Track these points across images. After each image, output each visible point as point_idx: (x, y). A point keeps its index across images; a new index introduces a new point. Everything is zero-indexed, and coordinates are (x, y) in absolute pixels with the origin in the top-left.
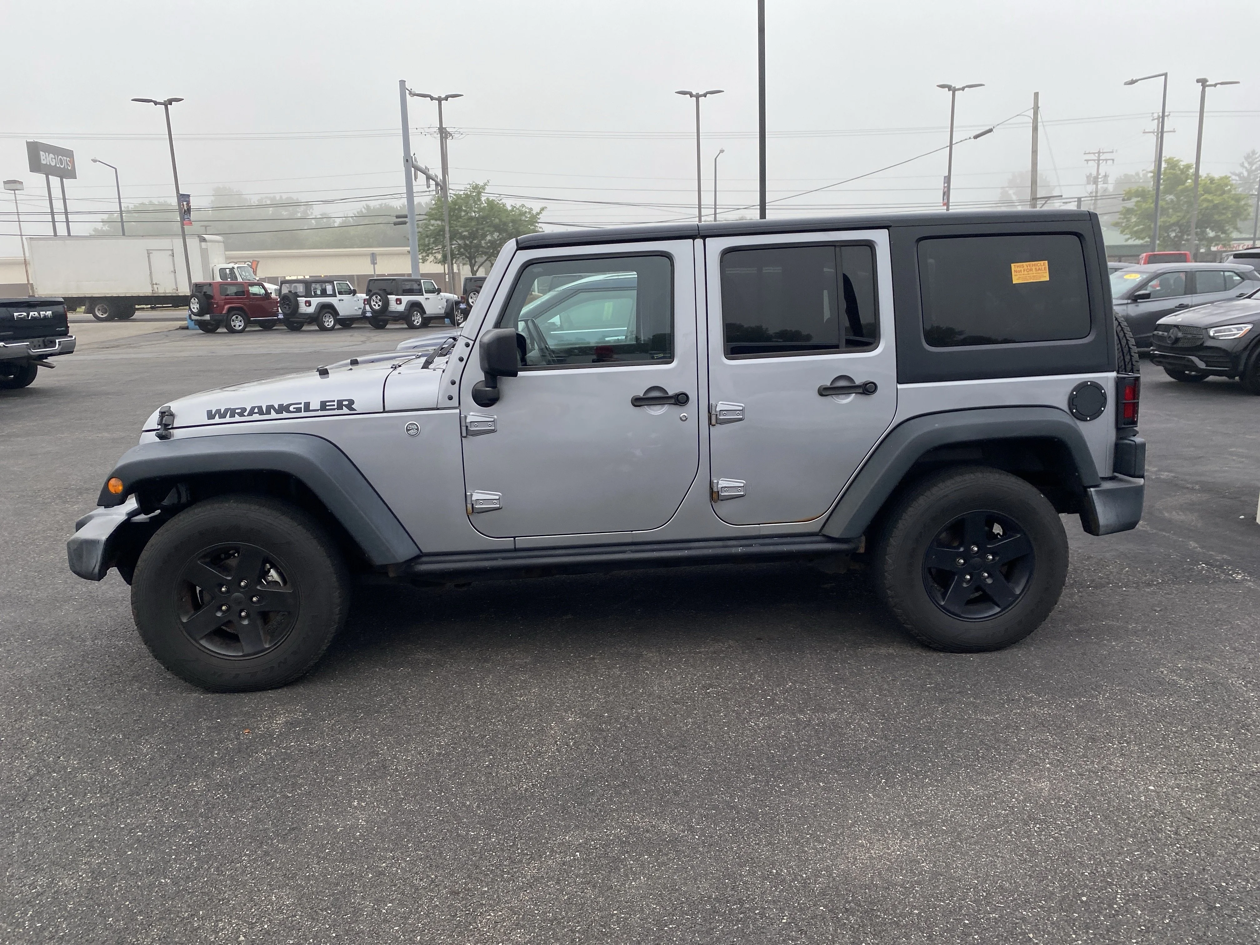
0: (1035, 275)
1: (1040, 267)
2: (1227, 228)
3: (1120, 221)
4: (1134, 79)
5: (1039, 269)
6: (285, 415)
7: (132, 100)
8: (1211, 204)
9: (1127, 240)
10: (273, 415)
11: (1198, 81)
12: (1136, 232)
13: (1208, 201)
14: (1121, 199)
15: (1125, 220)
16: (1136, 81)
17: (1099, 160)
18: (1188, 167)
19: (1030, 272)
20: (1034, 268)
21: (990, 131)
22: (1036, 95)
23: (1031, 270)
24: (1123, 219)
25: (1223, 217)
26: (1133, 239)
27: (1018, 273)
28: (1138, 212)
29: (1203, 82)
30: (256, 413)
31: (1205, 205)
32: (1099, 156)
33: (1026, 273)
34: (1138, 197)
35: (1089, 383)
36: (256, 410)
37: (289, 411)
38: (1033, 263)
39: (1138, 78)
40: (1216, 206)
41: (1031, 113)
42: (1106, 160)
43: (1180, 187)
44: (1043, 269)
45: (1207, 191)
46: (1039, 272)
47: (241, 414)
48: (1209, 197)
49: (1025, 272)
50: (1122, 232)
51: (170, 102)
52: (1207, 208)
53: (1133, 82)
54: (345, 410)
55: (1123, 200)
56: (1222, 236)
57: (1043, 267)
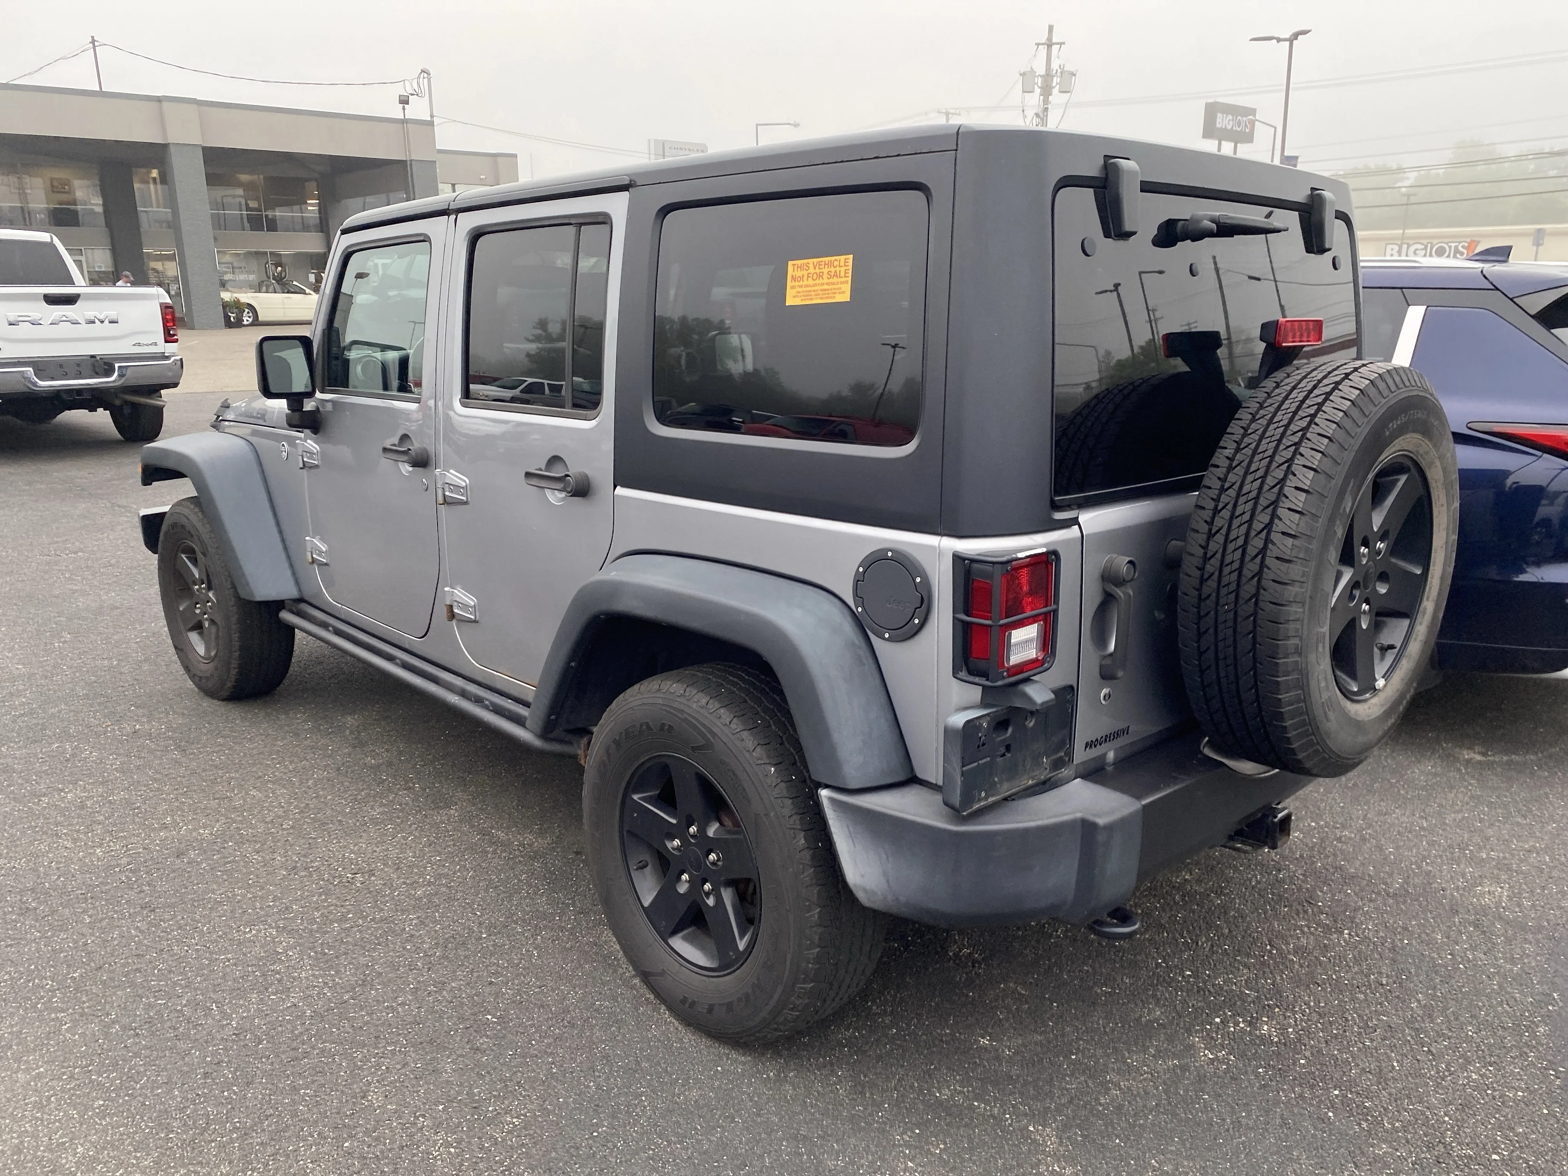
0: (825, 287)
1: (838, 269)
5: (835, 275)
7: (1251, 40)
19: (817, 282)
20: (825, 271)
23: (820, 276)
27: (797, 283)
33: (811, 282)
35: (890, 554)
38: (827, 259)
44: (842, 274)
46: (835, 280)
49: (810, 279)
51: (1296, 36)
57: (843, 269)
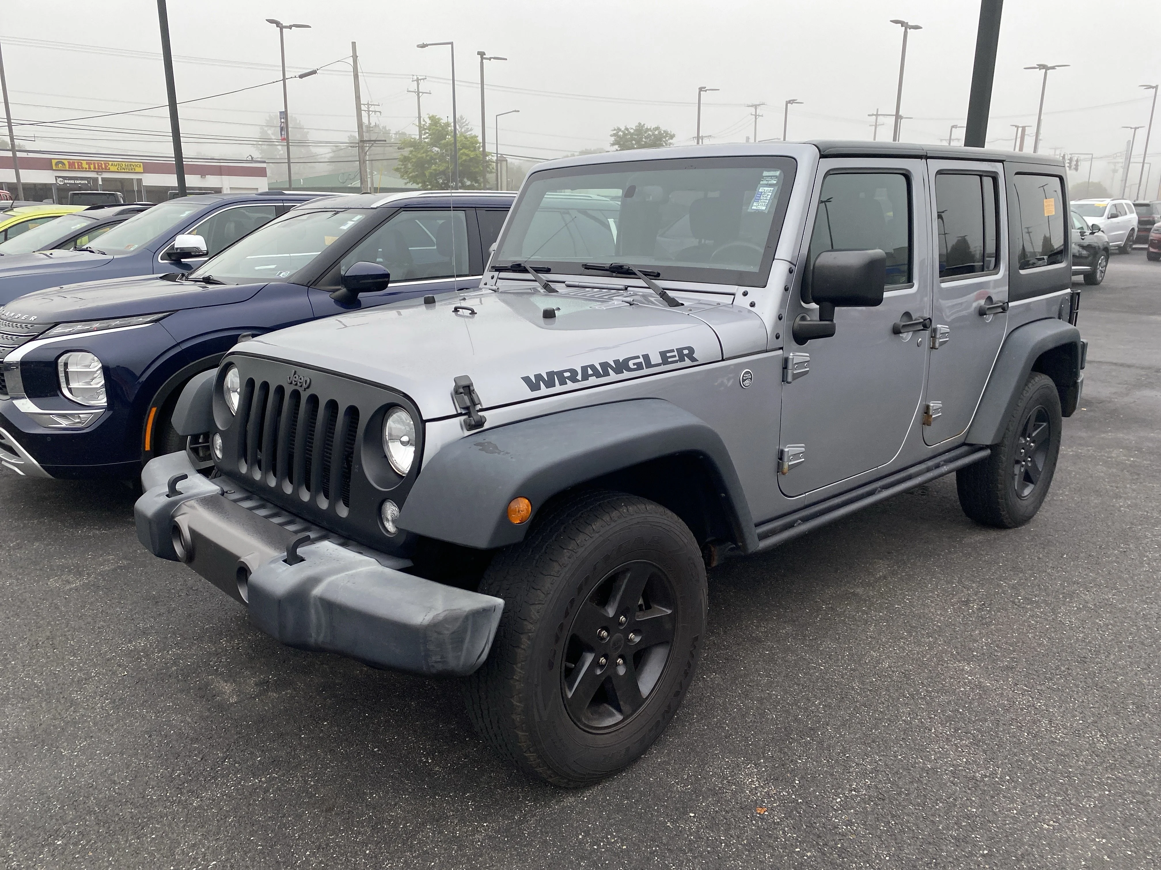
2: (479, 178)
3: (399, 167)
4: (425, 43)
6: (626, 375)
8: (468, 158)
9: (406, 184)
10: (613, 376)
11: (479, 53)
12: (412, 177)
13: (467, 155)
14: (397, 147)
15: (403, 167)
16: (427, 45)
17: (369, 111)
18: (448, 125)
21: (314, 72)
22: (354, 44)
24: (402, 165)
25: (477, 170)
26: (411, 183)
28: (414, 160)
29: (482, 54)
30: (591, 375)
31: (464, 158)
32: (368, 108)
34: (411, 147)
36: (590, 372)
37: (630, 370)
39: (428, 43)
40: (471, 160)
41: (351, 61)
42: (375, 112)
43: (443, 142)
45: (464, 147)
47: (573, 379)
48: (466, 151)
50: (402, 176)
52: (465, 161)
53: (424, 46)
54: (688, 362)
55: (399, 148)
56: (476, 185)
